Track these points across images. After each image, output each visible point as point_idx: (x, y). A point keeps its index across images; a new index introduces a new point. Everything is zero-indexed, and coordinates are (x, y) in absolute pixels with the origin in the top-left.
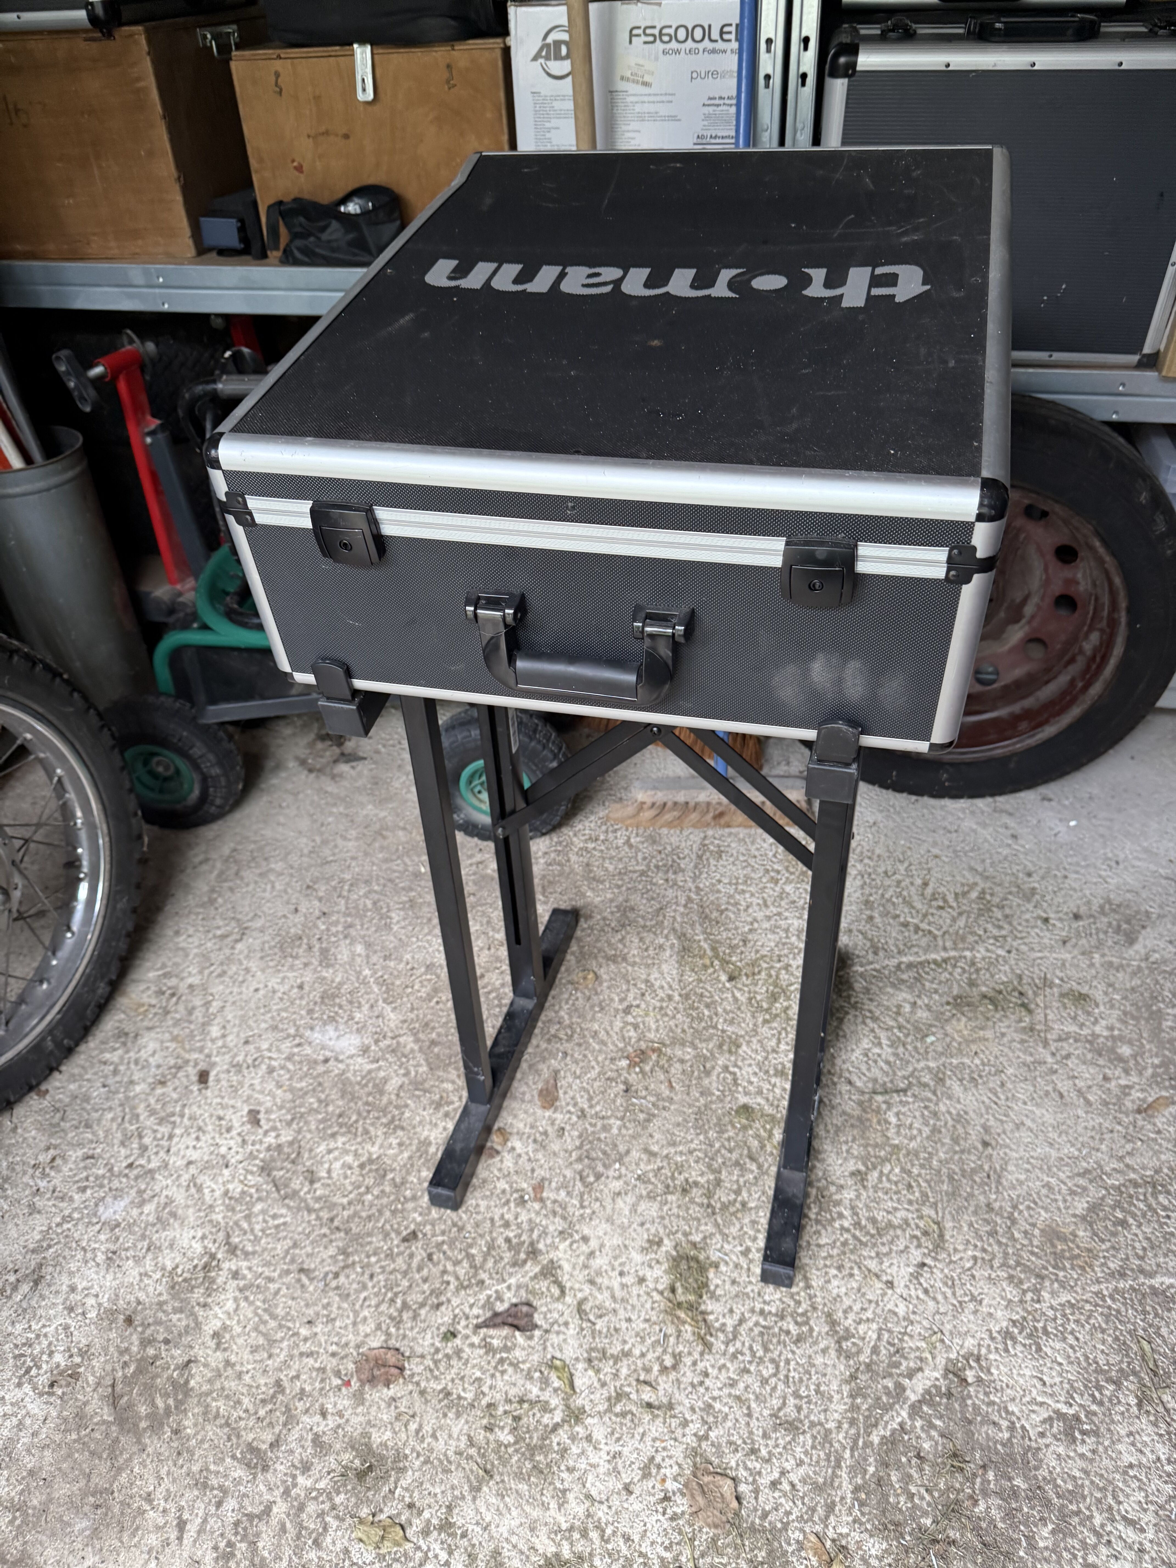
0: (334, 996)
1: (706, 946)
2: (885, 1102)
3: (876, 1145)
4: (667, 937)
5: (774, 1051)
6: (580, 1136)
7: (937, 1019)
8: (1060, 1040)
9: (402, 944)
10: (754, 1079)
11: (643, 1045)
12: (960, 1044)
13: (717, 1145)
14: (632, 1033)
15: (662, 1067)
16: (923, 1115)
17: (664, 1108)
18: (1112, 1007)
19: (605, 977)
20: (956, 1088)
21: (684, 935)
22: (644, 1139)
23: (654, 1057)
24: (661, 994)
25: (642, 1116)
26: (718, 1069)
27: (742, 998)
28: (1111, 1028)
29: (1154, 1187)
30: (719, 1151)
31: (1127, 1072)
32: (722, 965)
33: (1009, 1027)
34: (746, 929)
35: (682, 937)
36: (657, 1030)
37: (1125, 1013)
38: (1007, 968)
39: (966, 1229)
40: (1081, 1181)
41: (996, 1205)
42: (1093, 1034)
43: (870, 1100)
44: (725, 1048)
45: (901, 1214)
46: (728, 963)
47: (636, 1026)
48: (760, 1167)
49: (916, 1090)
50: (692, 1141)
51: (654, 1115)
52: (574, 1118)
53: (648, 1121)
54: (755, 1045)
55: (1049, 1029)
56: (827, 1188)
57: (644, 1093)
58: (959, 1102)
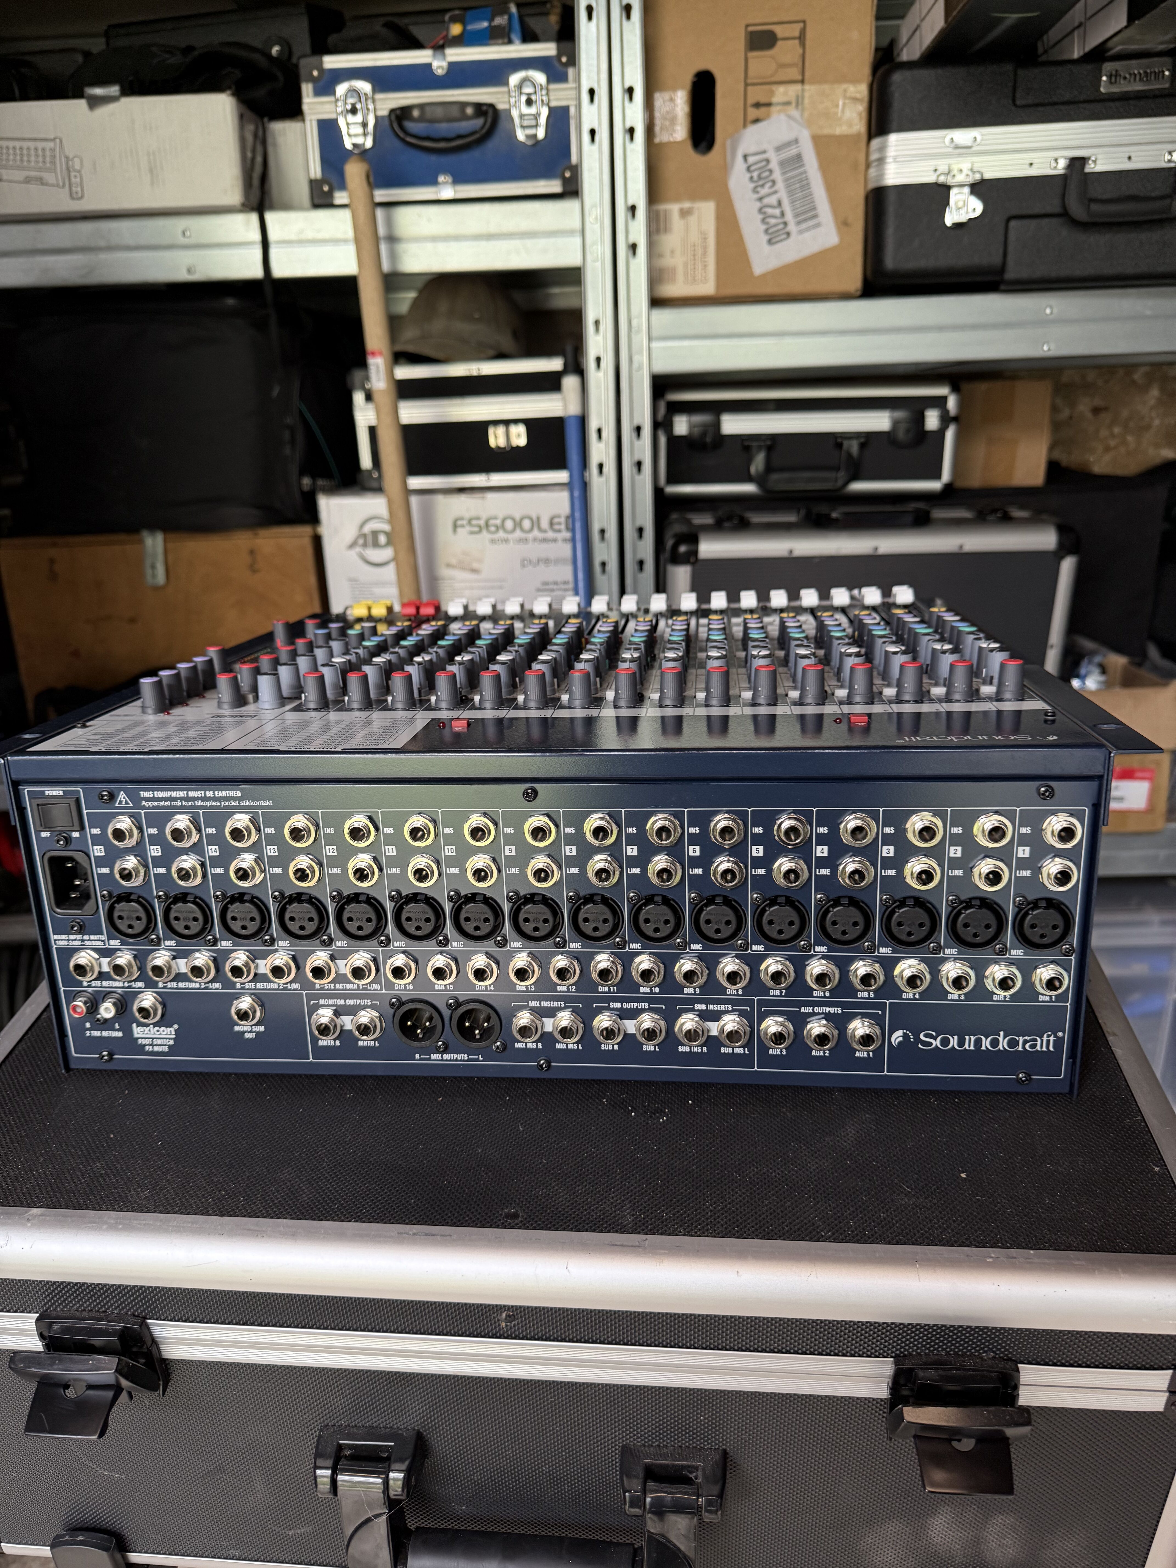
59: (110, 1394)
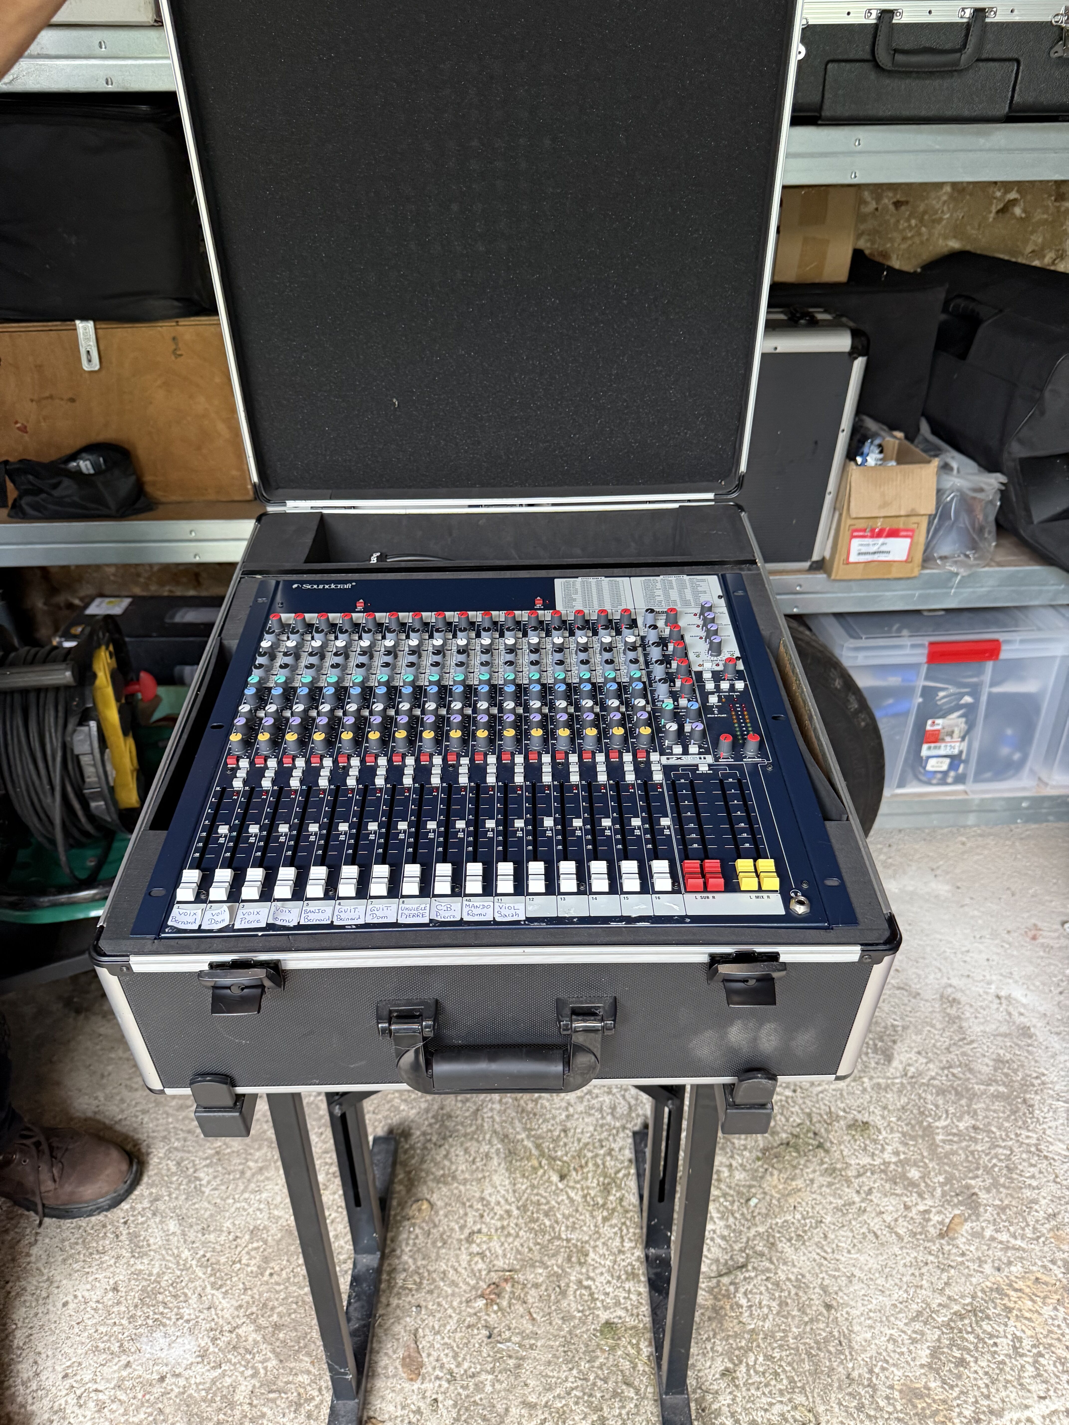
0: (156, 1293)
1: (529, 1144)
2: (731, 1283)
3: (736, 1335)
4: (490, 1142)
5: (620, 1252)
6: (455, 1405)
7: (754, 1178)
8: (859, 1175)
9: (220, 1210)
10: (609, 1290)
11: (494, 1277)
12: (779, 1200)
13: (592, 1378)
14: (481, 1265)
15: (519, 1298)
16: (767, 1289)
17: (531, 1347)
18: (892, 1130)
19: (440, 1203)
20: (789, 1251)
21: (506, 1136)
22: (519, 1391)
23: (508, 1287)
24: (500, 1211)
25: (511, 1362)
26: (573, 1286)
27: (578, 1198)
28: (897, 1153)
29: (976, 1315)
30: (594, 1384)
31: (921, 1195)
32: (549, 1164)
33: (814, 1171)
34: (563, 1117)
35: (505, 1138)
36: (505, 1256)
37: (904, 1134)
38: (796, 1109)
39: (837, 1410)
40: (918, 1326)
41: (855, 1374)
42: (885, 1163)
43: (718, 1283)
44: (574, 1259)
45: (777, 1409)
46: (554, 1159)
47: (482, 1255)
48: (637, 1392)
49: (754, 1261)
50: (566, 1380)
51: (523, 1358)
52: (445, 1385)
53: (518, 1366)
54: (602, 1250)
55: (848, 1165)
56: (703, 1398)
57: (508, 1334)
58: (794, 1266)
59: (259, 990)
